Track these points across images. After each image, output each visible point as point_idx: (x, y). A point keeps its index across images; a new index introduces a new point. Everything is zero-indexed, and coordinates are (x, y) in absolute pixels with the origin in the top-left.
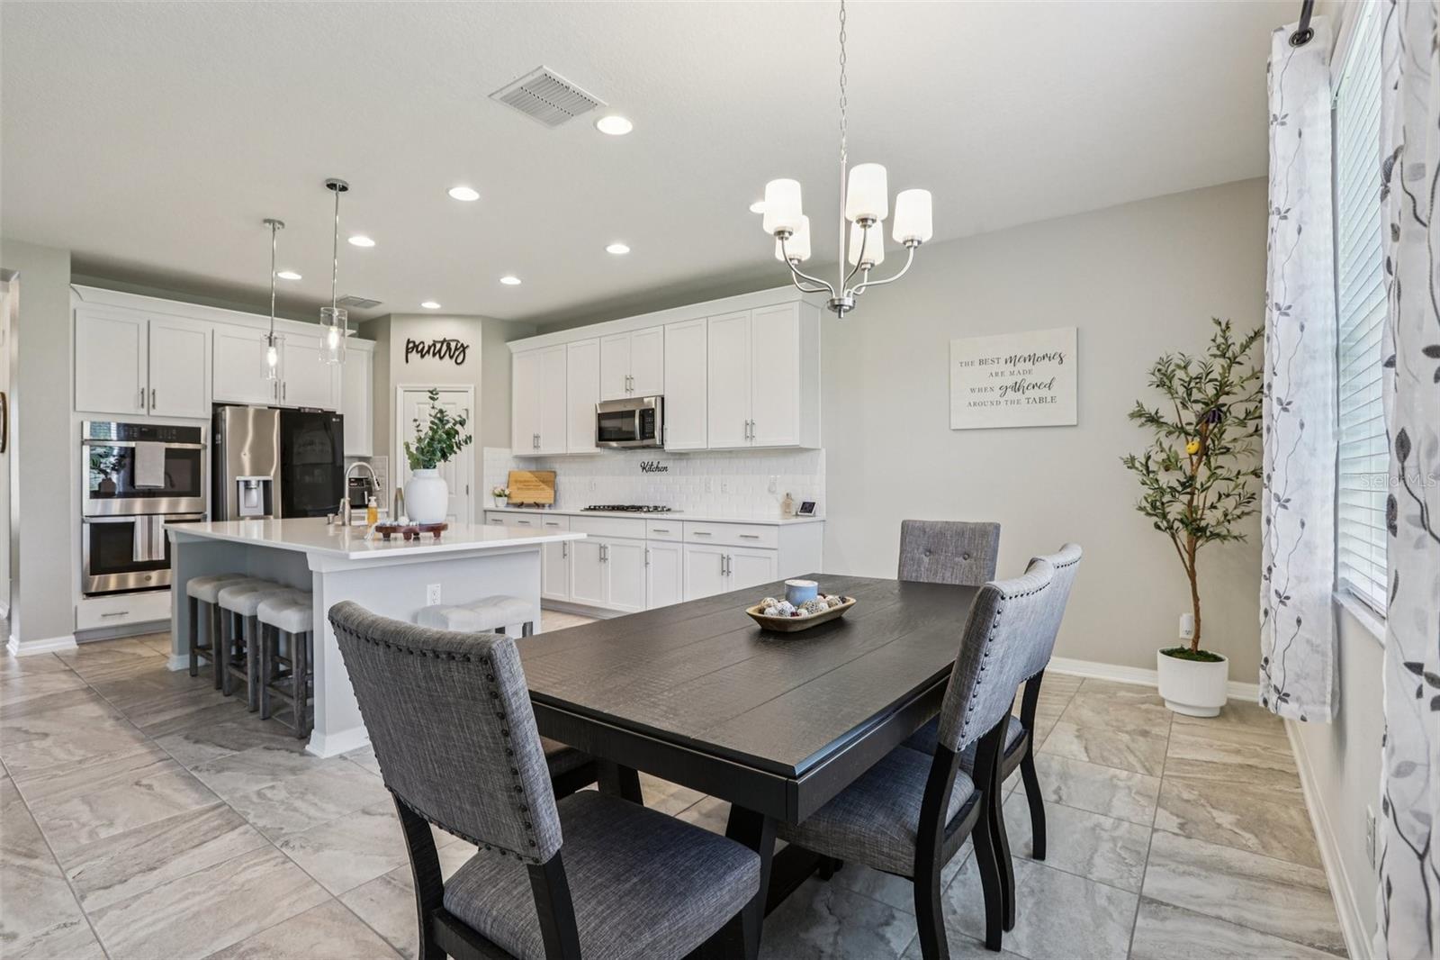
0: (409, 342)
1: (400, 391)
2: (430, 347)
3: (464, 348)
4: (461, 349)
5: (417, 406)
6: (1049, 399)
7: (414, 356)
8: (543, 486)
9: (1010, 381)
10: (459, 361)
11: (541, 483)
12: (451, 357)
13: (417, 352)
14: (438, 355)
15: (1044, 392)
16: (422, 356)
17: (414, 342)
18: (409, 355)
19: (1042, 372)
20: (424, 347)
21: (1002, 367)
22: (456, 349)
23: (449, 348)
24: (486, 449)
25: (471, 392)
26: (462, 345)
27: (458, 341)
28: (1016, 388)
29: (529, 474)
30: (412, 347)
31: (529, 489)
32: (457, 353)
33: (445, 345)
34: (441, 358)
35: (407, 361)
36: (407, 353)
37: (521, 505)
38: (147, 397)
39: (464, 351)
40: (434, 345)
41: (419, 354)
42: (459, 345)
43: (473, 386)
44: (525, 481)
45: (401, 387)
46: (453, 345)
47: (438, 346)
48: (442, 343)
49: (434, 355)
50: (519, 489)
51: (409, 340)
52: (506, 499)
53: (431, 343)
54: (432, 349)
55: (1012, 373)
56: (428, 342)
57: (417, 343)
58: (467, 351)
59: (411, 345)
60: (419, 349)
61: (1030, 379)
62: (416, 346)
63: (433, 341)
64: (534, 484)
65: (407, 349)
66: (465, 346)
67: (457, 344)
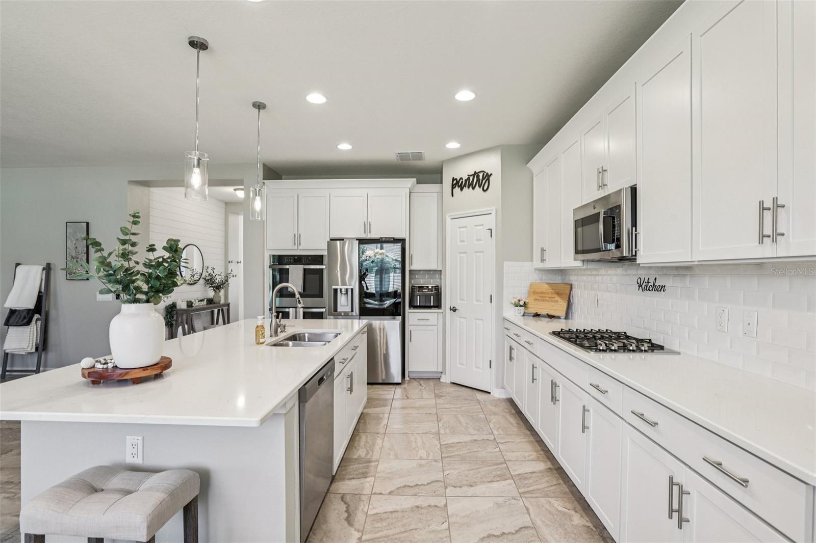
0: (453, 179)
1: (448, 219)
2: (466, 181)
5: (458, 230)
7: (457, 190)
8: (557, 298)
11: (555, 295)
12: (480, 186)
17: (456, 179)
20: (462, 182)
22: (483, 178)
24: (504, 262)
25: (494, 213)
26: (487, 174)
27: (485, 172)
29: (546, 286)
31: (544, 301)
32: (484, 182)
36: (453, 188)
37: (537, 315)
38: (297, 239)
39: (488, 180)
40: (469, 179)
43: (495, 208)
44: (542, 293)
45: (448, 216)
46: (481, 175)
47: (471, 178)
48: (474, 175)
50: (535, 300)
51: (453, 178)
52: (522, 309)
56: (465, 177)
58: (491, 179)
59: (455, 182)
62: (458, 182)
63: (468, 175)
64: (550, 296)
65: (453, 185)
66: (489, 174)
67: (484, 174)
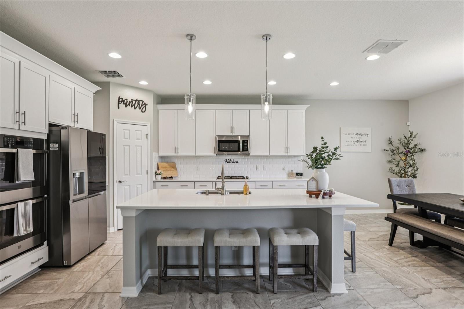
0: (119, 98)
1: (115, 123)
2: (130, 102)
3: (145, 105)
4: (144, 105)
5: (123, 131)
6: (365, 145)
7: (122, 105)
8: (173, 169)
9: (356, 140)
10: (143, 110)
11: (171, 168)
12: (140, 108)
13: (124, 104)
14: (133, 107)
15: (364, 143)
16: (126, 106)
17: (122, 99)
18: (120, 105)
19: (364, 138)
20: (127, 102)
21: (354, 136)
22: (142, 105)
23: (139, 104)
24: (153, 153)
25: (149, 126)
26: (145, 104)
27: (143, 102)
28: (358, 142)
29: (165, 164)
30: (121, 101)
31: (167, 171)
32: (142, 107)
33: (137, 102)
34: (135, 108)
35: (119, 108)
36: (119, 103)
37: (166, 178)
38: (20, 116)
39: (145, 106)
41: (125, 105)
42: (143, 103)
43: (150, 123)
44: (165, 167)
45: (116, 121)
46: (141, 103)
47: (134, 102)
48: (136, 101)
49: (132, 106)
50: (163, 171)
51: (120, 97)
53: (131, 101)
54: (131, 103)
55: (357, 138)
56: (129, 100)
57: (124, 99)
58: (147, 106)
59: (121, 100)
60: (125, 103)
61: (361, 140)
62: (123, 101)
63: (132, 99)
64: (169, 168)
65: (119, 101)
66: (146, 104)
67: (142, 103)
